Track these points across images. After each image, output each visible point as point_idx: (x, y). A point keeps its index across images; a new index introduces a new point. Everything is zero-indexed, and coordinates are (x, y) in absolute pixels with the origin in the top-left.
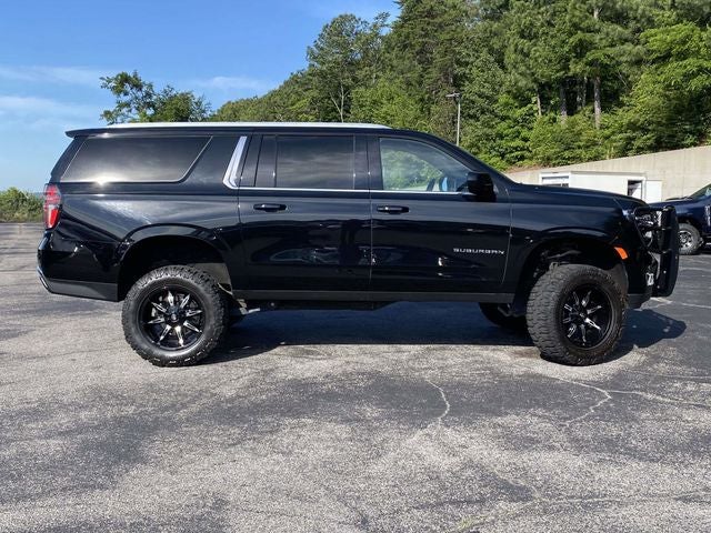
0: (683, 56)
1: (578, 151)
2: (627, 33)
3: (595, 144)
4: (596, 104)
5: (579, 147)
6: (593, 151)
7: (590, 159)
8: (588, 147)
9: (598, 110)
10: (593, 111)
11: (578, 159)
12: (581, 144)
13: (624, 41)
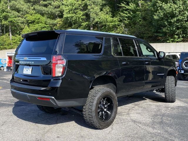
0: (38, 23)
1: (6, 46)
2: (19, 14)
3: (11, 44)
4: (10, 33)
5: (6, 45)
6: (10, 46)
7: (9, 49)
8: (8, 45)
9: (11, 35)
10: (9, 35)
11: (5, 48)
12: (6, 44)
13: (19, 17)
